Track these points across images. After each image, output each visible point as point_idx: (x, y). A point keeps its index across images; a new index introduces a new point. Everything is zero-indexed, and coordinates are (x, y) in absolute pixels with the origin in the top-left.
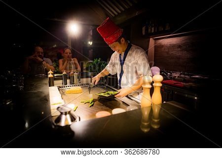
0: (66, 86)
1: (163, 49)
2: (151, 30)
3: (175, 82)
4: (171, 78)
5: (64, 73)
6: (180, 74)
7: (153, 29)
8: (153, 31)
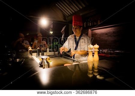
0: (39, 56)
1: (97, 36)
2: (89, 24)
3: (105, 55)
4: (102, 53)
5: (38, 48)
6: (108, 50)
7: (90, 23)
8: (90, 25)
